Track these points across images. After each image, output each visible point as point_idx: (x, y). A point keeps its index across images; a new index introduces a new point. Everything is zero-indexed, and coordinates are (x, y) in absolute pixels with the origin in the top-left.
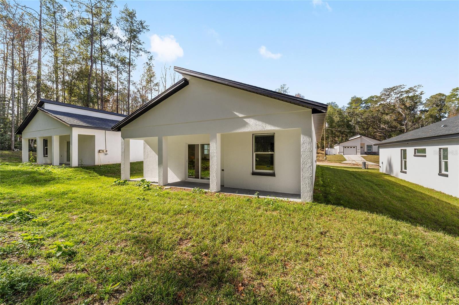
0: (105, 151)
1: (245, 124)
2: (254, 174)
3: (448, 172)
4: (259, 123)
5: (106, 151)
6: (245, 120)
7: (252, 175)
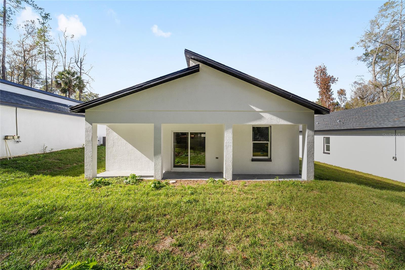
0: (16, 137)
1: (261, 117)
2: (253, 160)
3: (330, 151)
4: (275, 118)
5: (18, 137)
6: (262, 114)
7: (252, 161)
